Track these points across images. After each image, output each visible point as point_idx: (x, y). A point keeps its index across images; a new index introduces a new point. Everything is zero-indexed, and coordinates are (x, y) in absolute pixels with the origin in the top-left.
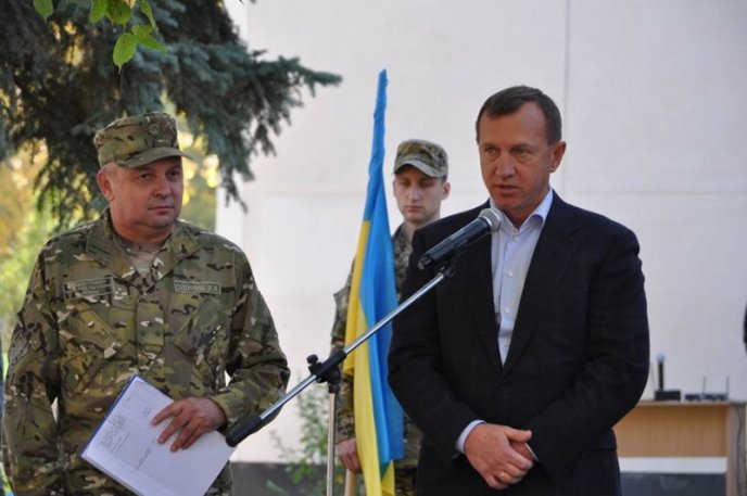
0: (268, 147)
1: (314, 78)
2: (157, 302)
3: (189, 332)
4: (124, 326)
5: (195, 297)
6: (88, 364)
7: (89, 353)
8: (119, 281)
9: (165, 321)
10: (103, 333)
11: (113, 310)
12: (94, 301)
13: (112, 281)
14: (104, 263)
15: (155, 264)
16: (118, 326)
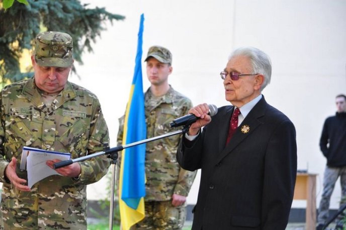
0: (90, 49)
1: (112, 17)
2: (53, 120)
3: (68, 136)
4: (37, 131)
5: (73, 119)
6: (18, 147)
7: (19, 142)
8: (36, 109)
9: (56, 130)
10: (26, 134)
11: (31, 123)
12: (24, 118)
13: (33, 109)
14: (30, 100)
15: (54, 102)
16: (34, 130)
